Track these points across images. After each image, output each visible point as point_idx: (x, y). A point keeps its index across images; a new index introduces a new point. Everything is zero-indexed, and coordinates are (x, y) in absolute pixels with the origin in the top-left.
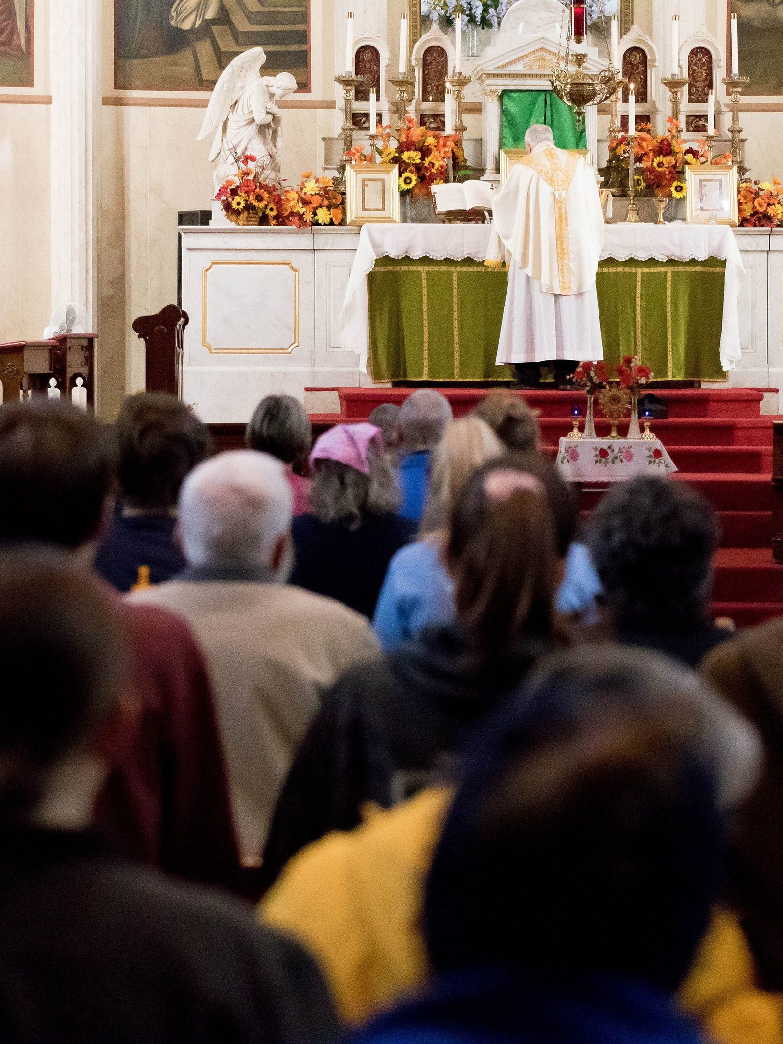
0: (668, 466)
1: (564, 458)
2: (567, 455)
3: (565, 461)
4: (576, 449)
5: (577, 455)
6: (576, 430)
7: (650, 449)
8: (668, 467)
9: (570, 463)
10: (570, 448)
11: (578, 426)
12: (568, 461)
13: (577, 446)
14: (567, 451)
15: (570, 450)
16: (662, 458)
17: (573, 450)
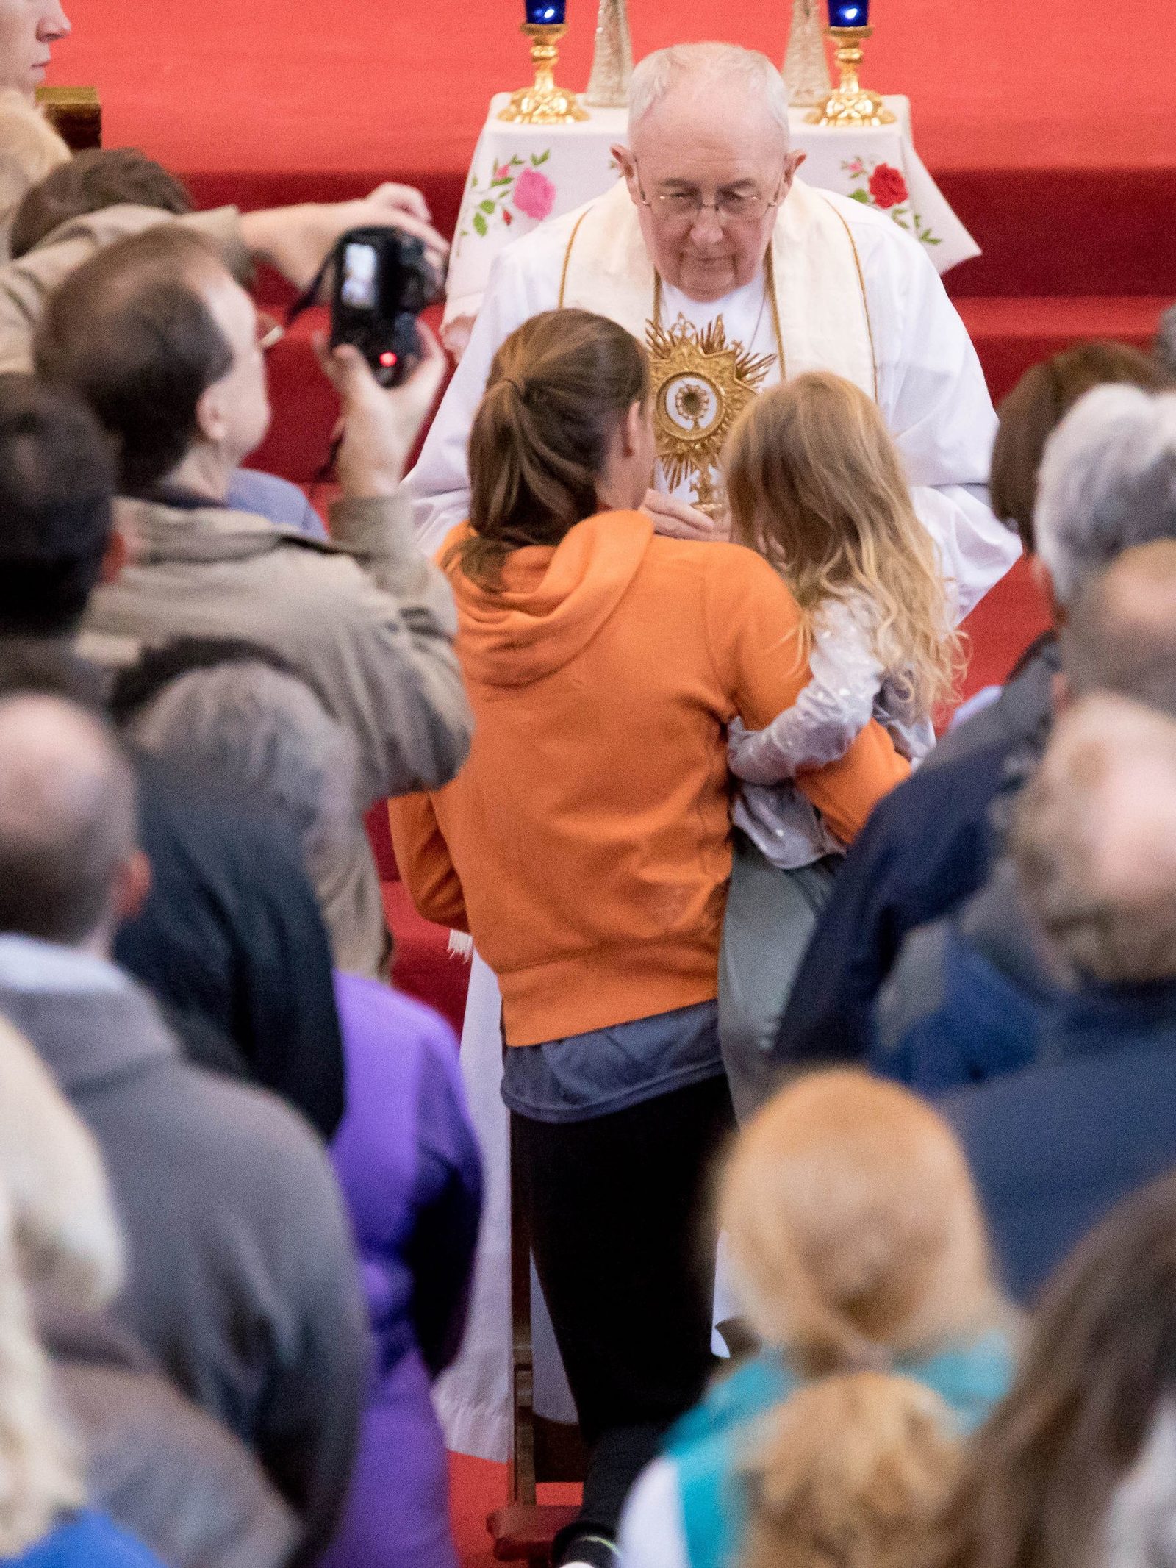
0: (932, 236)
1: (488, 206)
2: (503, 195)
3: (494, 219)
4: (542, 169)
5: (547, 191)
6: (545, 83)
7: (856, 168)
8: (935, 242)
9: (514, 223)
10: (515, 162)
11: (554, 61)
12: (508, 218)
13: (544, 158)
14: (502, 176)
15: (515, 172)
16: (905, 205)
17: (527, 174)
